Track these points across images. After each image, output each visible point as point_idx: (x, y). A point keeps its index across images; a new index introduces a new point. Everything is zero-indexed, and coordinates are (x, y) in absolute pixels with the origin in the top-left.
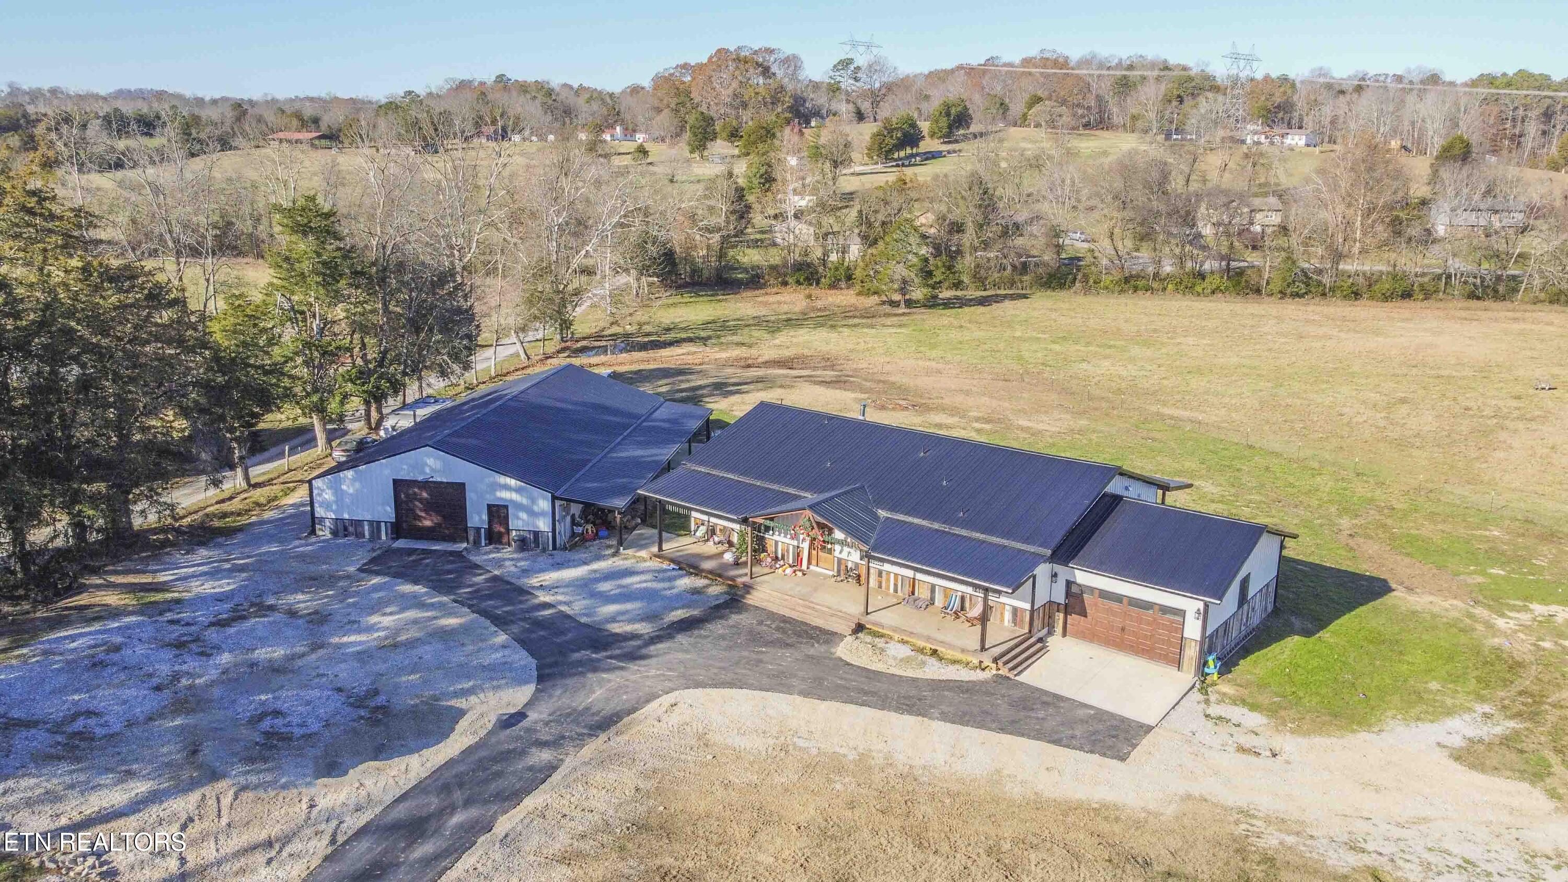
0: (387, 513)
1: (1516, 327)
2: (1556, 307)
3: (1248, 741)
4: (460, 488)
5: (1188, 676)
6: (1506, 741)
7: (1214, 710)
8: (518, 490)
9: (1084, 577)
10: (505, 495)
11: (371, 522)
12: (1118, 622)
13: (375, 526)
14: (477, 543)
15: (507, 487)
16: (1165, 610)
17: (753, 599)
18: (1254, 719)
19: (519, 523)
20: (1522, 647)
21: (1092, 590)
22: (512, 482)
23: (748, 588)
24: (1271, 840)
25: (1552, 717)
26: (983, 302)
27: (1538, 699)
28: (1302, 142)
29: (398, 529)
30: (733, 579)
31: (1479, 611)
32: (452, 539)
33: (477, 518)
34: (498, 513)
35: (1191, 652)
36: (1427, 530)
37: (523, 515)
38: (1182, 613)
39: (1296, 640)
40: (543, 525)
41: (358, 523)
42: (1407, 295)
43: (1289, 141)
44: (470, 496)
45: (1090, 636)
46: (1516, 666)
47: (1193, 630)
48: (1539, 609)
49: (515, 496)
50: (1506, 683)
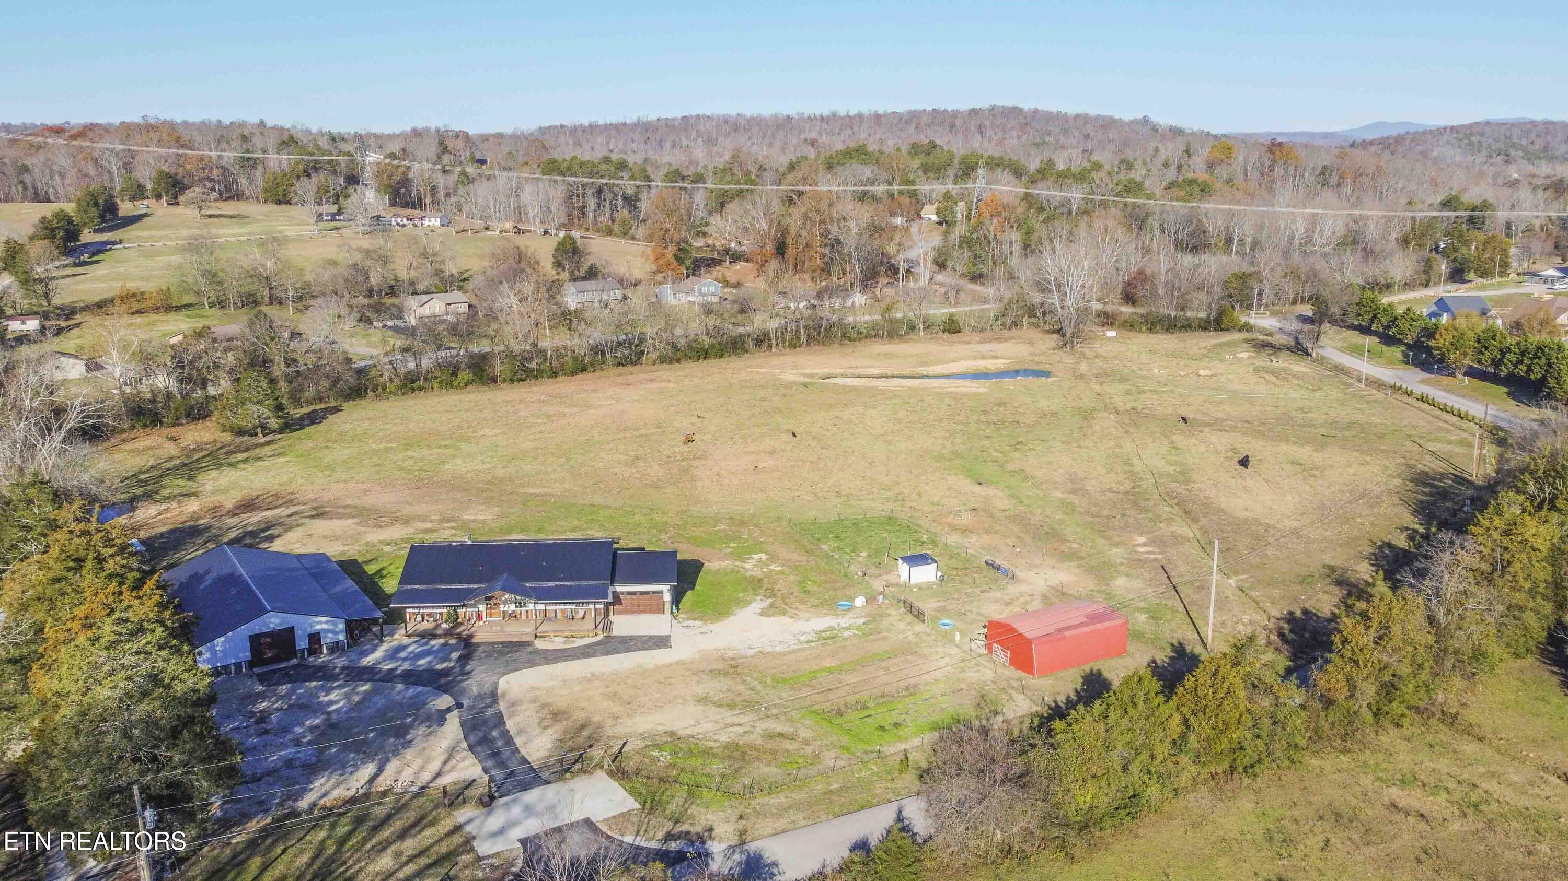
0: (246, 655)
1: (654, 386)
2: (665, 366)
3: (702, 630)
4: (291, 629)
5: (668, 615)
6: (771, 605)
7: (685, 624)
8: (327, 622)
9: (620, 588)
10: (318, 627)
11: (235, 664)
12: (635, 602)
13: (238, 666)
14: (302, 656)
15: (321, 623)
16: (654, 593)
17: (476, 640)
18: (698, 623)
19: (327, 639)
20: (757, 573)
21: (623, 593)
22: (324, 619)
23: (471, 636)
24: (730, 654)
25: (779, 594)
26: (313, 419)
27: (772, 590)
28: (438, 223)
29: (251, 664)
30: (459, 634)
31: (738, 563)
32: (287, 660)
33: (302, 644)
34: (315, 638)
35: (668, 606)
36: (698, 532)
37: (330, 635)
38: (661, 592)
39: (689, 593)
40: (342, 637)
41: (226, 668)
42: (584, 369)
43: (427, 222)
44: (298, 633)
45: (625, 612)
46: (760, 580)
47: (667, 597)
48: (756, 557)
49: (325, 626)
50: (761, 587)
